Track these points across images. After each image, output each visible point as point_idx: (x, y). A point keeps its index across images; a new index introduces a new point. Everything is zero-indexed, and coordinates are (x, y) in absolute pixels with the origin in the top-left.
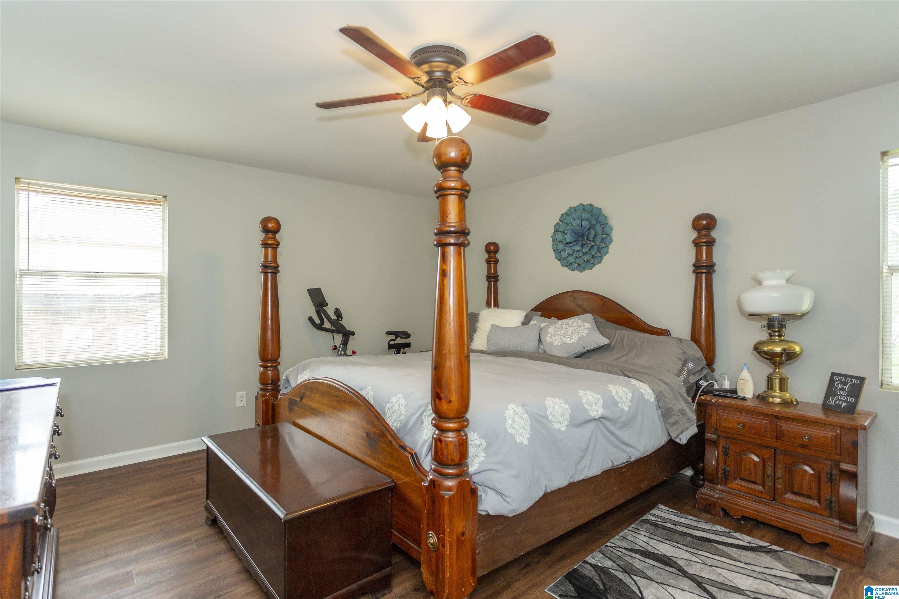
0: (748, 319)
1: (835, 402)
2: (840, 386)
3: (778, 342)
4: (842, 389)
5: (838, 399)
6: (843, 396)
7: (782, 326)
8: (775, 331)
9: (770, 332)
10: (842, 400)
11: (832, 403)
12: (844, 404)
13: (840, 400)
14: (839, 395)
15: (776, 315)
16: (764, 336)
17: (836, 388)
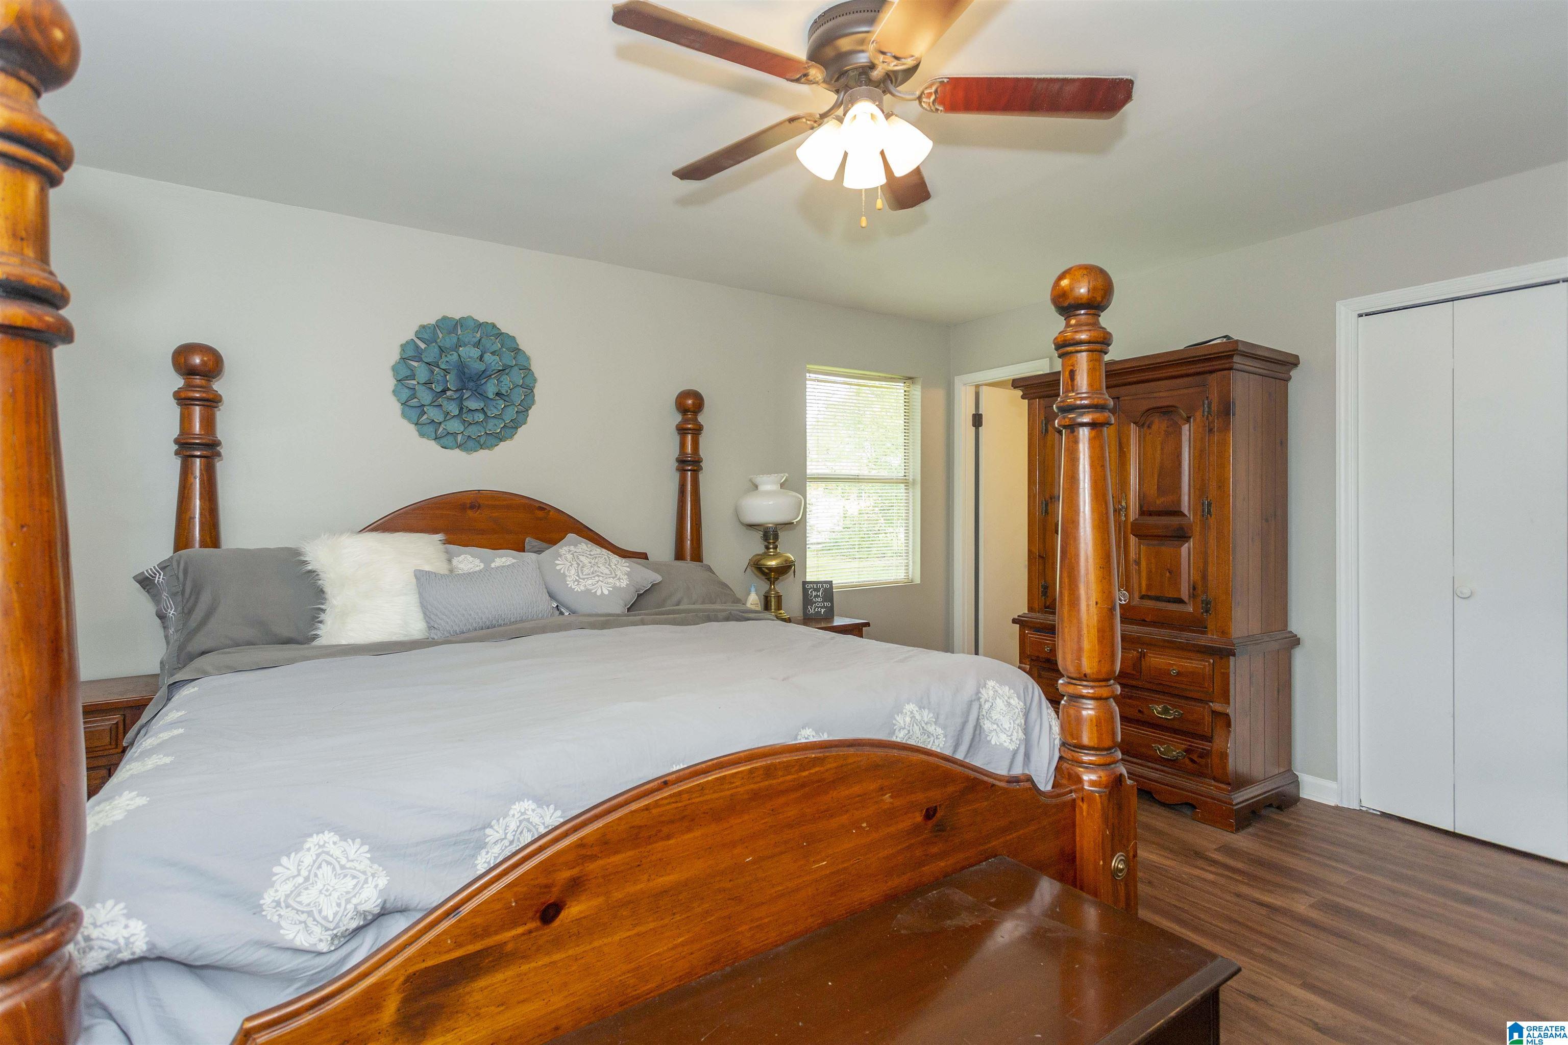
0: (747, 529)
1: (814, 610)
2: (814, 594)
3: (773, 555)
4: (817, 596)
5: (817, 607)
6: (819, 602)
7: (776, 537)
8: (770, 543)
9: (766, 544)
10: (820, 607)
11: (812, 611)
12: (823, 611)
13: (819, 607)
14: (815, 603)
15: (770, 525)
16: (760, 549)
17: (811, 597)
